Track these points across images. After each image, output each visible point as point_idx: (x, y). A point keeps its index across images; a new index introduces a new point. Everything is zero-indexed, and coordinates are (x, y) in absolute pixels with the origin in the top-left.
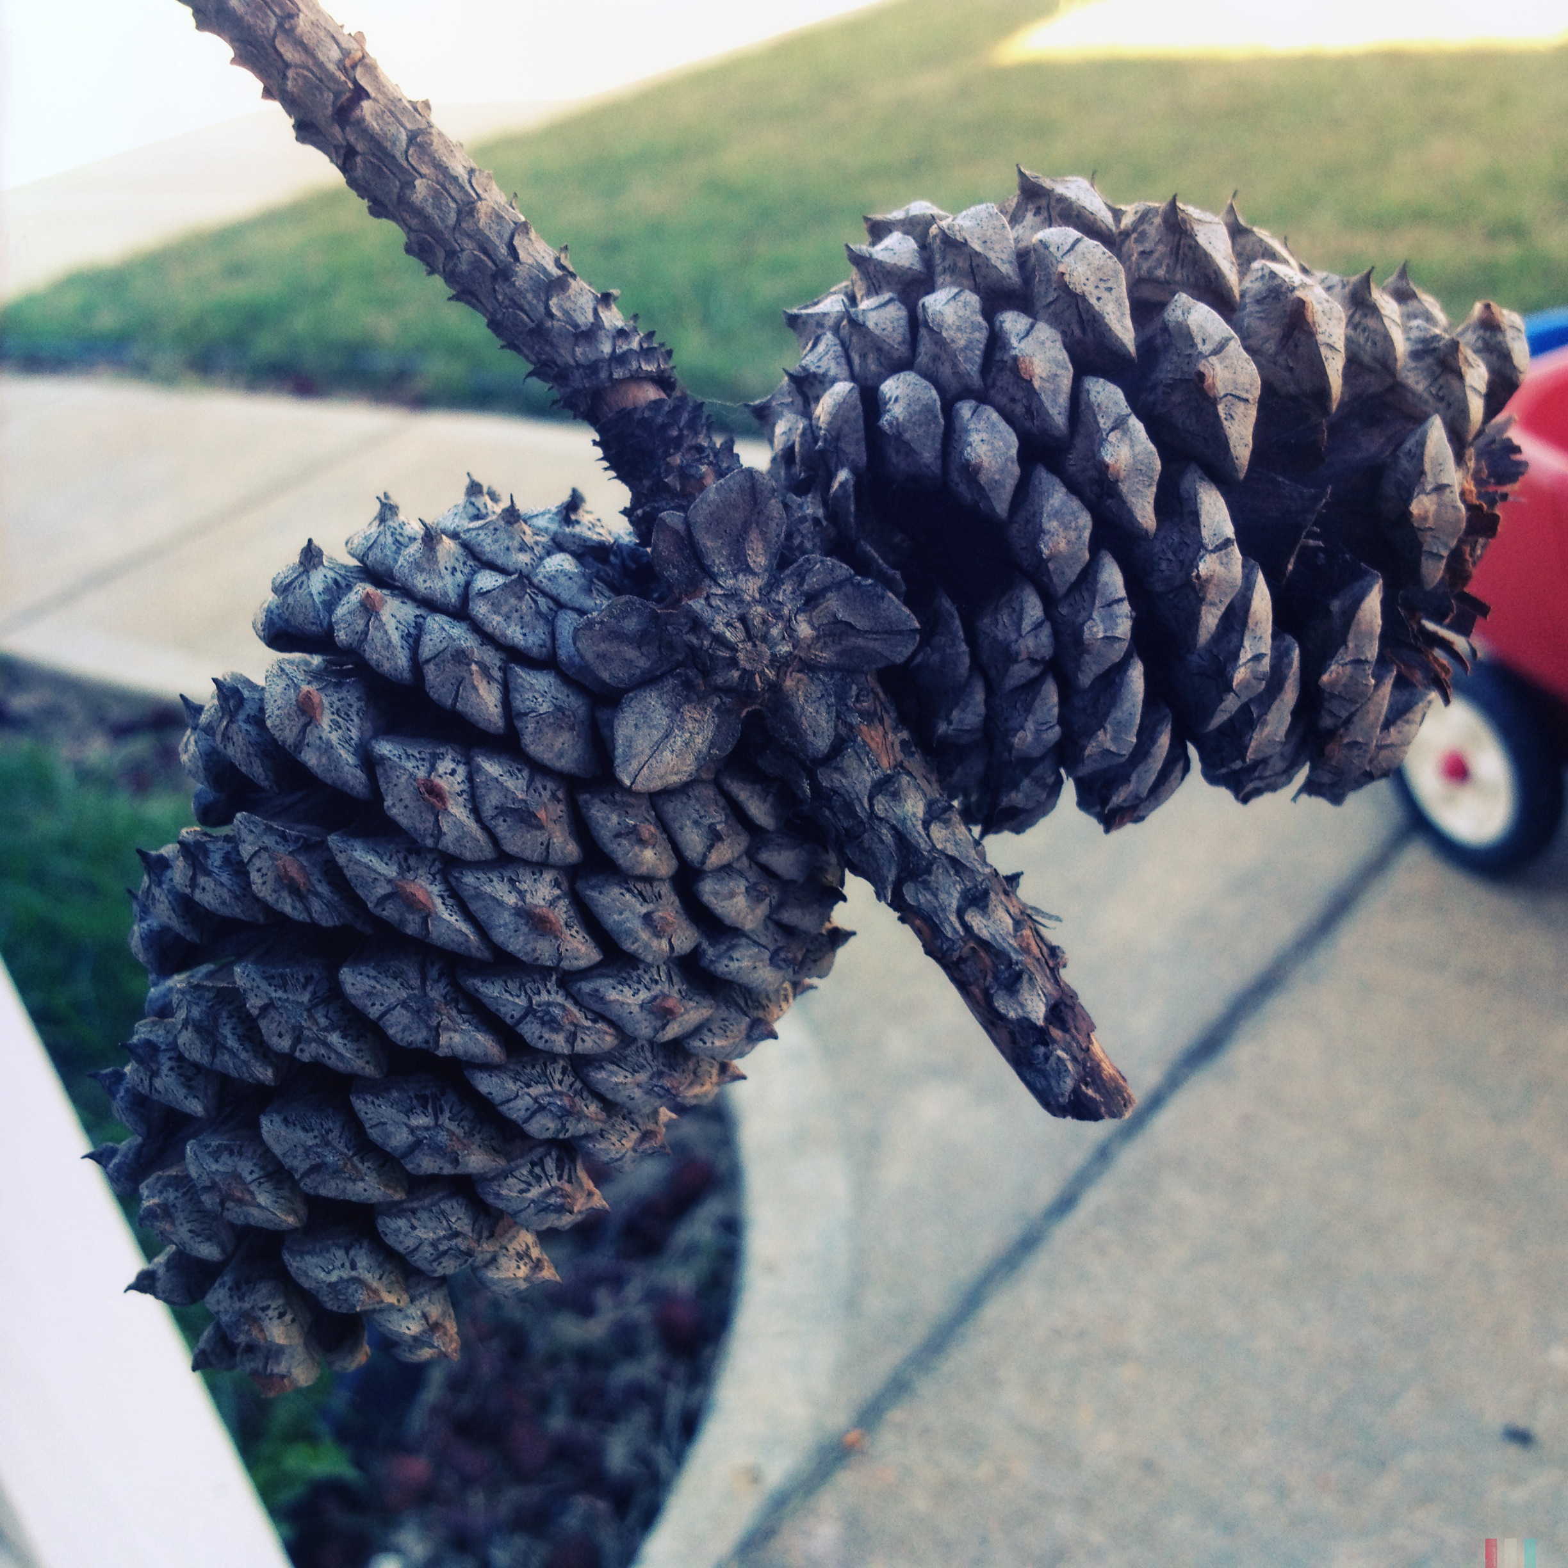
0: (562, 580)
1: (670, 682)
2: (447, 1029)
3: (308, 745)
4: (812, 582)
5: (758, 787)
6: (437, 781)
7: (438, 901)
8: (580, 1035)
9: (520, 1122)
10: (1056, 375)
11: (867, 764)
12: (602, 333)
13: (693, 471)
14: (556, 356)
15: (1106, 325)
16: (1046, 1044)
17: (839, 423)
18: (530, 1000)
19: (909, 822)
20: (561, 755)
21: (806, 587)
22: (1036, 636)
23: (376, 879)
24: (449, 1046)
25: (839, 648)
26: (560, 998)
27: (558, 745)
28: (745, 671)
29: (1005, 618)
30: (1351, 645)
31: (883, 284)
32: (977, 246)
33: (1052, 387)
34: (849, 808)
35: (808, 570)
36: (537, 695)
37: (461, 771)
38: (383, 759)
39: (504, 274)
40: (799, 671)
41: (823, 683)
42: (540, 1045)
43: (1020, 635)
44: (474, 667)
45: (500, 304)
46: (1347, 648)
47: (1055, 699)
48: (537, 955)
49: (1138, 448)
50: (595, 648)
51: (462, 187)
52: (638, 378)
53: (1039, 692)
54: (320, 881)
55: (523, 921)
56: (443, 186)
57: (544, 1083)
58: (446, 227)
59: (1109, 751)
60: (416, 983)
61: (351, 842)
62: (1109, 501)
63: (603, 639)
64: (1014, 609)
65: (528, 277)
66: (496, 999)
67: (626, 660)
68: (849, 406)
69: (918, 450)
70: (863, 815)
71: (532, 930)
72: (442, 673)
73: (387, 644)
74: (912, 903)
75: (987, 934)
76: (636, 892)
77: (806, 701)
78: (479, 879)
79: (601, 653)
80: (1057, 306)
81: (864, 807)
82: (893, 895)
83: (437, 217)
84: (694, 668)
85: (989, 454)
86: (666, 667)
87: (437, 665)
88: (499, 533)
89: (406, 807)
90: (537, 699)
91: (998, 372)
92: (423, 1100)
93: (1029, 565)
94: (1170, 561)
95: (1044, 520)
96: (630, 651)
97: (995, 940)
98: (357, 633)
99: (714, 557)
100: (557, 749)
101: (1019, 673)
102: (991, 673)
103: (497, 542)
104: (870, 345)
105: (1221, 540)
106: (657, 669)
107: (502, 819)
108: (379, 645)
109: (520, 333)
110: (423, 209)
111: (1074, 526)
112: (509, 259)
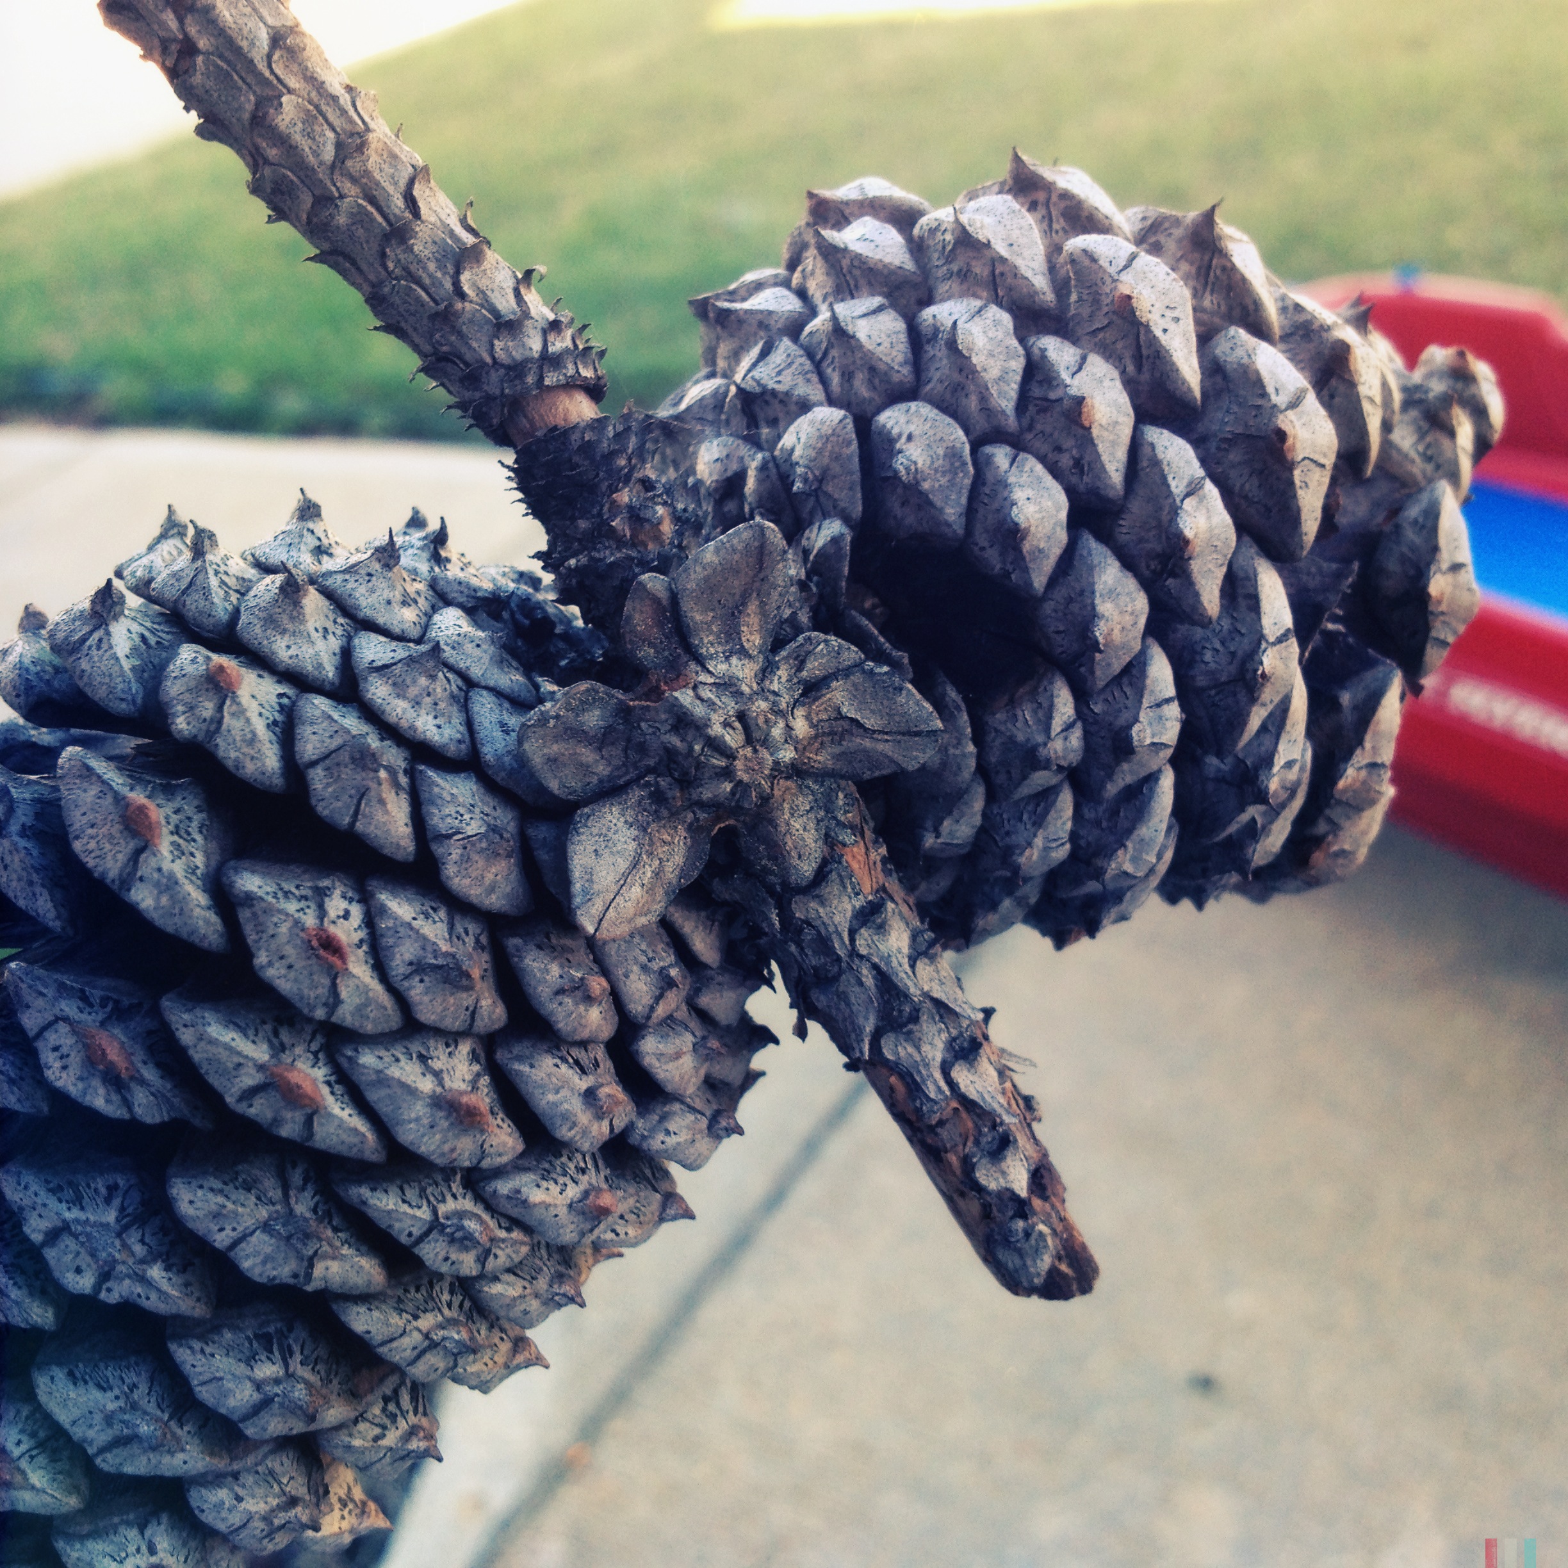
0: (469, 648)
1: (636, 794)
2: (325, 1257)
3: (141, 879)
4: (814, 668)
5: (703, 914)
6: (332, 929)
7: (325, 1090)
8: (495, 1251)
9: (403, 1364)
10: (1117, 422)
11: (849, 890)
12: (529, 323)
13: (648, 514)
14: (464, 350)
15: (1173, 364)
16: (1024, 1216)
17: (826, 461)
18: (435, 1212)
19: (894, 959)
20: (492, 889)
21: (804, 674)
22: (1066, 739)
23: (240, 1065)
24: (325, 1279)
25: (837, 750)
26: (467, 1204)
27: (489, 877)
28: (740, 783)
29: (1027, 713)
30: (1368, 745)
31: (862, 282)
32: (1001, 249)
33: (1111, 438)
34: (824, 943)
35: (808, 653)
36: (462, 812)
37: (356, 911)
38: (249, 899)
39: (399, 233)
40: (787, 778)
41: (813, 792)
42: (444, 1268)
43: (1049, 737)
44: (383, 774)
45: (389, 273)
46: (1363, 748)
47: (1069, 812)
48: (454, 1155)
49: (1215, 520)
50: (545, 751)
51: (344, 112)
52: (573, 385)
53: (1055, 801)
54: (145, 1063)
55: (442, 1114)
56: (317, 108)
57: (433, 1310)
58: (321, 163)
59: (1126, 873)
60: (276, 1194)
61: (199, 1011)
62: (1170, 582)
63: (556, 738)
64: (1040, 705)
65: (430, 240)
66: (389, 1212)
67: (582, 765)
68: (841, 439)
69: (939, 504)
70: (841, 952)
71: (452, 1124)
72: (336, 781)
73: (249, 736)
74: (890, 1057)
75: (974, 1092)
76: (571, 1060)
77: (792, 815)
78: (381, 1058)
79: (552, 757)
80: (1107, 335)
81: (844, 943)
82: (871, 1049)
83: (307, 149)
84: (671, 775)
85: (1037, 516)
86: (632, 774)
87: (327, 769)
88: (374, 579)
89: (290, 967)
90: (462, 815)
91: (1038, 412)
92: (266, 1340)
93: (1063, 652)
94: (1217, 651)
95: (1097, 601)
96: (588, 753)
97: (983, 1098)
98: (205, 720)
99: (703, 635)
100: (487, 882)
101: (1039, 782)
102: (1001, 779)
103: (373, 591)
104: (859, 362)
105: (1282, 631)
106: (620, 777)
107: (417, 978)
108: (238, 738)
109: (411, 314)
110: (289, 136)
111: (1129, 609)
112: (408, 215)
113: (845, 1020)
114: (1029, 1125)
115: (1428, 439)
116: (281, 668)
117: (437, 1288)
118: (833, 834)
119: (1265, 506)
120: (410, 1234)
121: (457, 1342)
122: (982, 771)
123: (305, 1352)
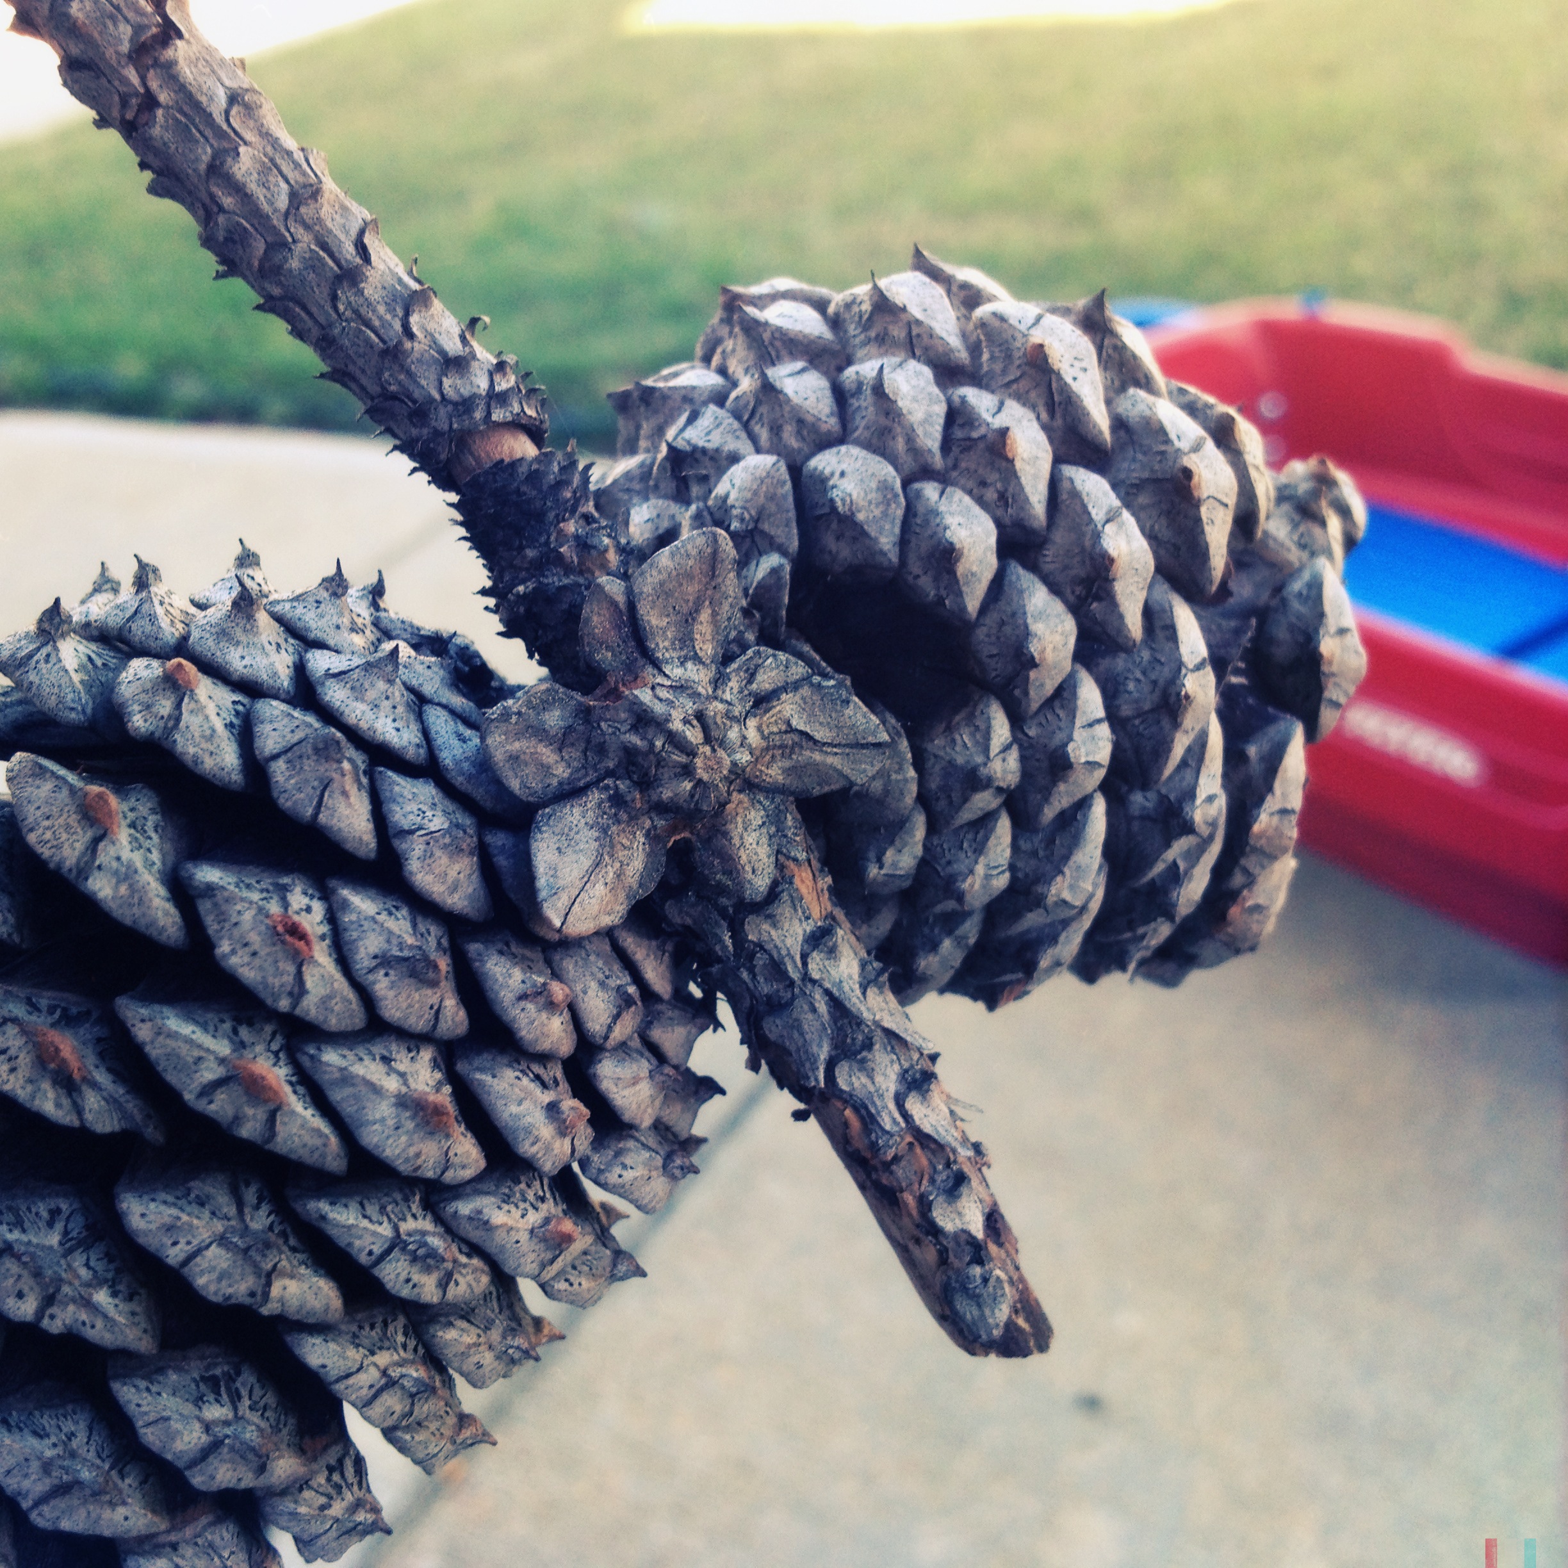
0: (420, 668)
1: (595, 796)
2: (283, 1274)
3: (99, 868)
4: (766, 680)
5: (654, 943)
6: (296, 918)
7: (288, 1089)
8: (456, 1276)
9: (359, 1405)
10: (1036, 457)
11: (800, 913)
12: (475, 364)
13: (594, 543)
14: (412, 388)
15: (1084, 408)
16: (980, 1262)
17: (762, 501)
18: (396, 1229)
19: (845, 984)
20: (454, 888)
21: (754, 686)
22: (1004, 760)
23: (200, 1059)
24: (281, 1301)
25: (787, 764)
26: (428, 1224)
27: (452, 874)
28: (700, 782)
29: (965, 737)
30: (1277, 793)
32: (916, 312)
33: (1032, 471)
34: (777, 969)
35: (757, 666)
36: (424, 808)
37: (318, 908)
38: (210, 890)
39: (350, 276)
40: (740, 791)
41: (764, 809)
42: (405, 1292)
43: (988, 758)
44: (345, 766)
45: (340, 315)
46: (1273, 796)
47: (1008, 838)
48: (419, 1162)
49: (1134, 545)
50: (508, 747)
51: (297, 165)
52: (517, 424)
53: (992, 830)
54: (97, 1065)
55: (408, 1114)
56: (272, 160)
57: (389, 1349)
58: (275, 210)
59: (1064, 902)
60: (232, 1211)
61: (157, 1007)
63: (518, 736)
64: (977, 728)
65: (379, 286)
66: (350, 1227)
67: (542, 765)
68: (775, 481)
69: (873, 534)
70: (795, 975)
71: (417, 1125)
72: (298, 773)
73: (208, 732)
74: (845, 1087)
75: (928, 1126)
76: (531, 1075)
77: (746, 829)
78: (344, 1057)
79: (514, 753)
80: (1021, 385)
81: (796, 966)
82: (825, 1077)
83: (262, 198)
84: (630, 778)
85: (969, 540)
86: (592, 776)
87: (289, 762)
88: (322, 605)
89: (254, 954)
90: (424, 812)
91: (961, 452)
92: (214, 1384)
93: (997, 676)
94: (1138, 681)
95: (1030, 621)
96: (549, 753)
97: (937, 1132)
98: (162, 717)
99: (659, 640)
100: (450, 880)
101: (981, 805)
102: (942, 805)
103: (322, 616)
104: (786, 415)
105: (1198, 660)
106: (579, 779)
107: (382, 972)
108: (197, 734)
109: (360, 356)
110: (244, 185)
111: (1060, 629)
112: (358, 260)
113: (798, 1050)
114: (980, 1170)
115: (1302, 528)
116: (235, 677)
117: (391, 1329)
118: (785, 851)
119: (1174, 545)
120: (370, 1253)
121: (416, 1380)
122: (923, 799)
123: (255, 1397)
